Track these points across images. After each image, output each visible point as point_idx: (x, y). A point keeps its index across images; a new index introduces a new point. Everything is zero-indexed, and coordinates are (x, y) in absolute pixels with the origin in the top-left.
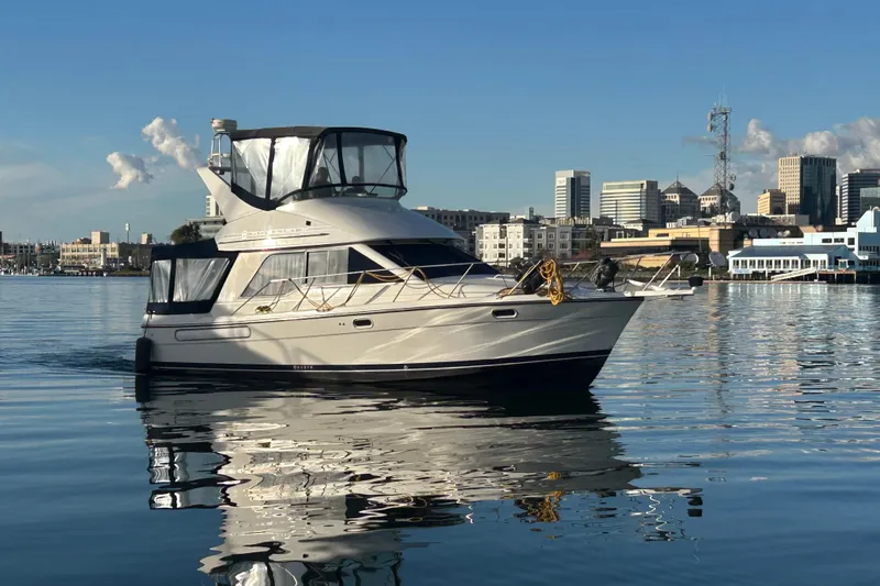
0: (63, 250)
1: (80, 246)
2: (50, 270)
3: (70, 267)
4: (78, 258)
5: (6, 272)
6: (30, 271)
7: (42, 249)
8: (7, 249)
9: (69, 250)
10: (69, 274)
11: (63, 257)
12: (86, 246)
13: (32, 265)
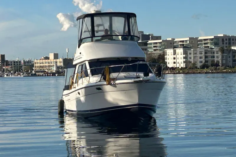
0: (35, 63)
1: (44, 61)
2: (29, 73)
3: (38, 72)
4: (43, 67)
5: (7, 75)
6: (19, 74)
7: (25, 62)
8: (7, 63)
9: (38, 63)
10: (39, 75)
11: (36, 67)
12: (47, 61)
13: (20, 71)
